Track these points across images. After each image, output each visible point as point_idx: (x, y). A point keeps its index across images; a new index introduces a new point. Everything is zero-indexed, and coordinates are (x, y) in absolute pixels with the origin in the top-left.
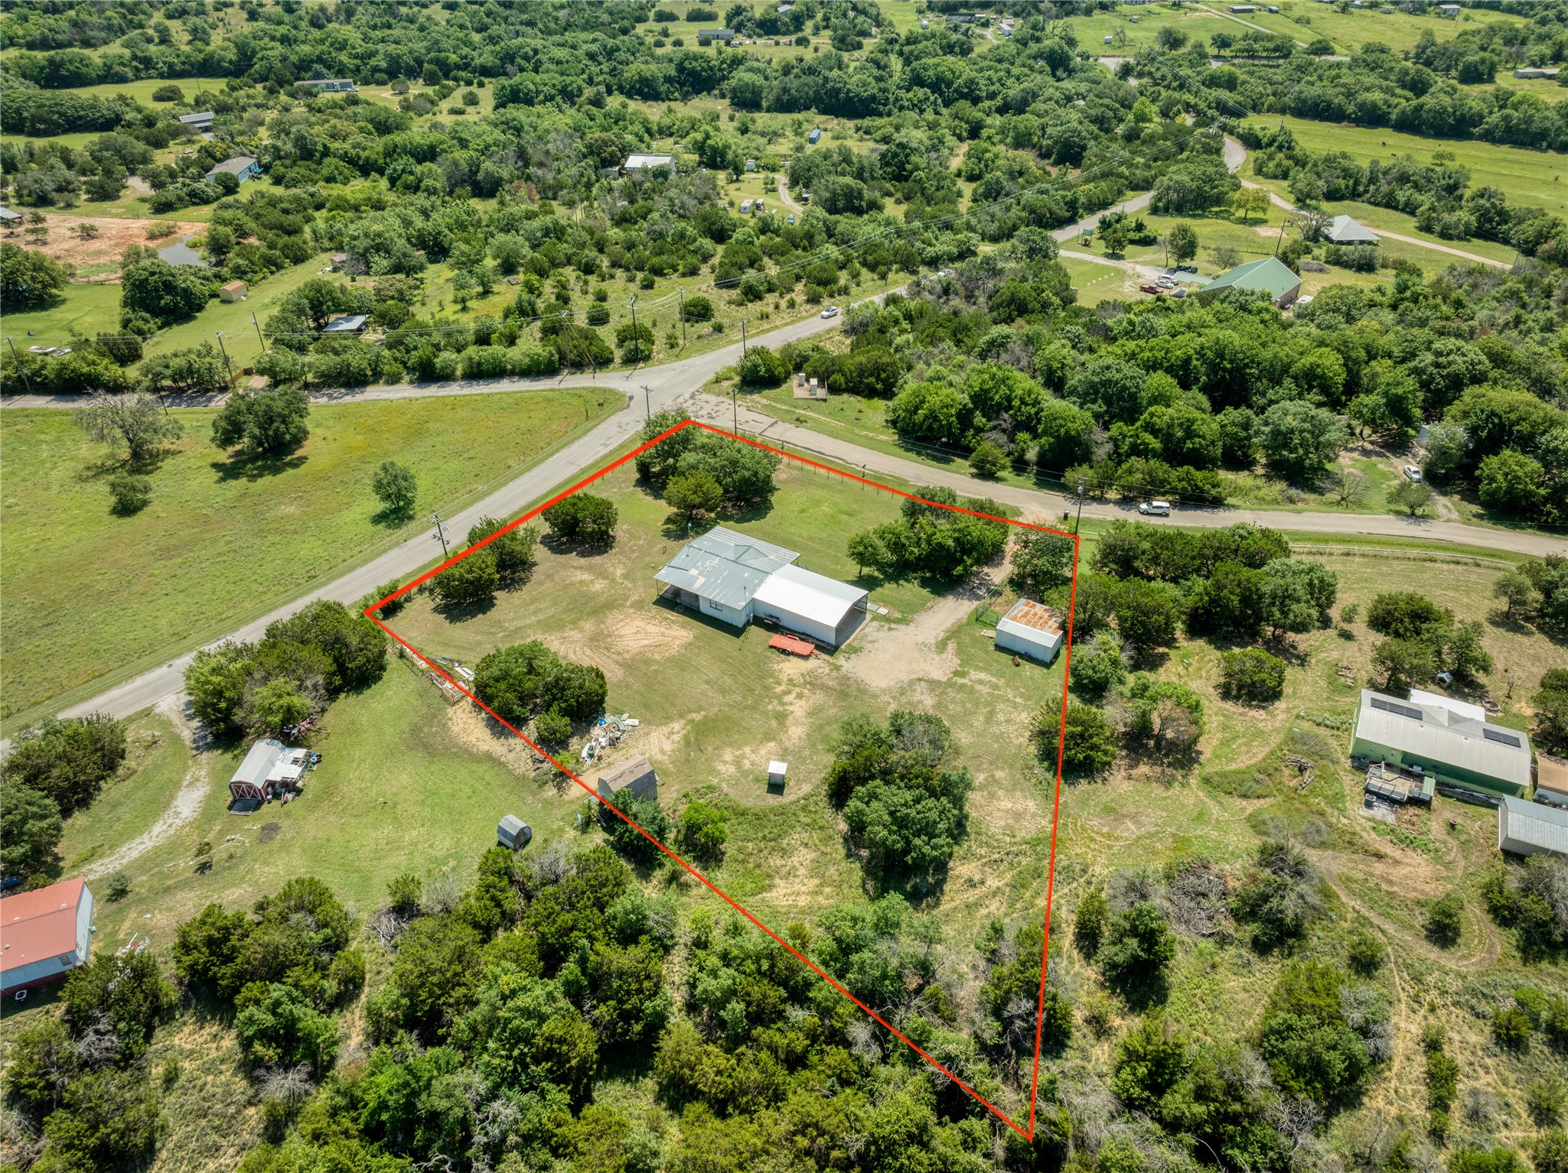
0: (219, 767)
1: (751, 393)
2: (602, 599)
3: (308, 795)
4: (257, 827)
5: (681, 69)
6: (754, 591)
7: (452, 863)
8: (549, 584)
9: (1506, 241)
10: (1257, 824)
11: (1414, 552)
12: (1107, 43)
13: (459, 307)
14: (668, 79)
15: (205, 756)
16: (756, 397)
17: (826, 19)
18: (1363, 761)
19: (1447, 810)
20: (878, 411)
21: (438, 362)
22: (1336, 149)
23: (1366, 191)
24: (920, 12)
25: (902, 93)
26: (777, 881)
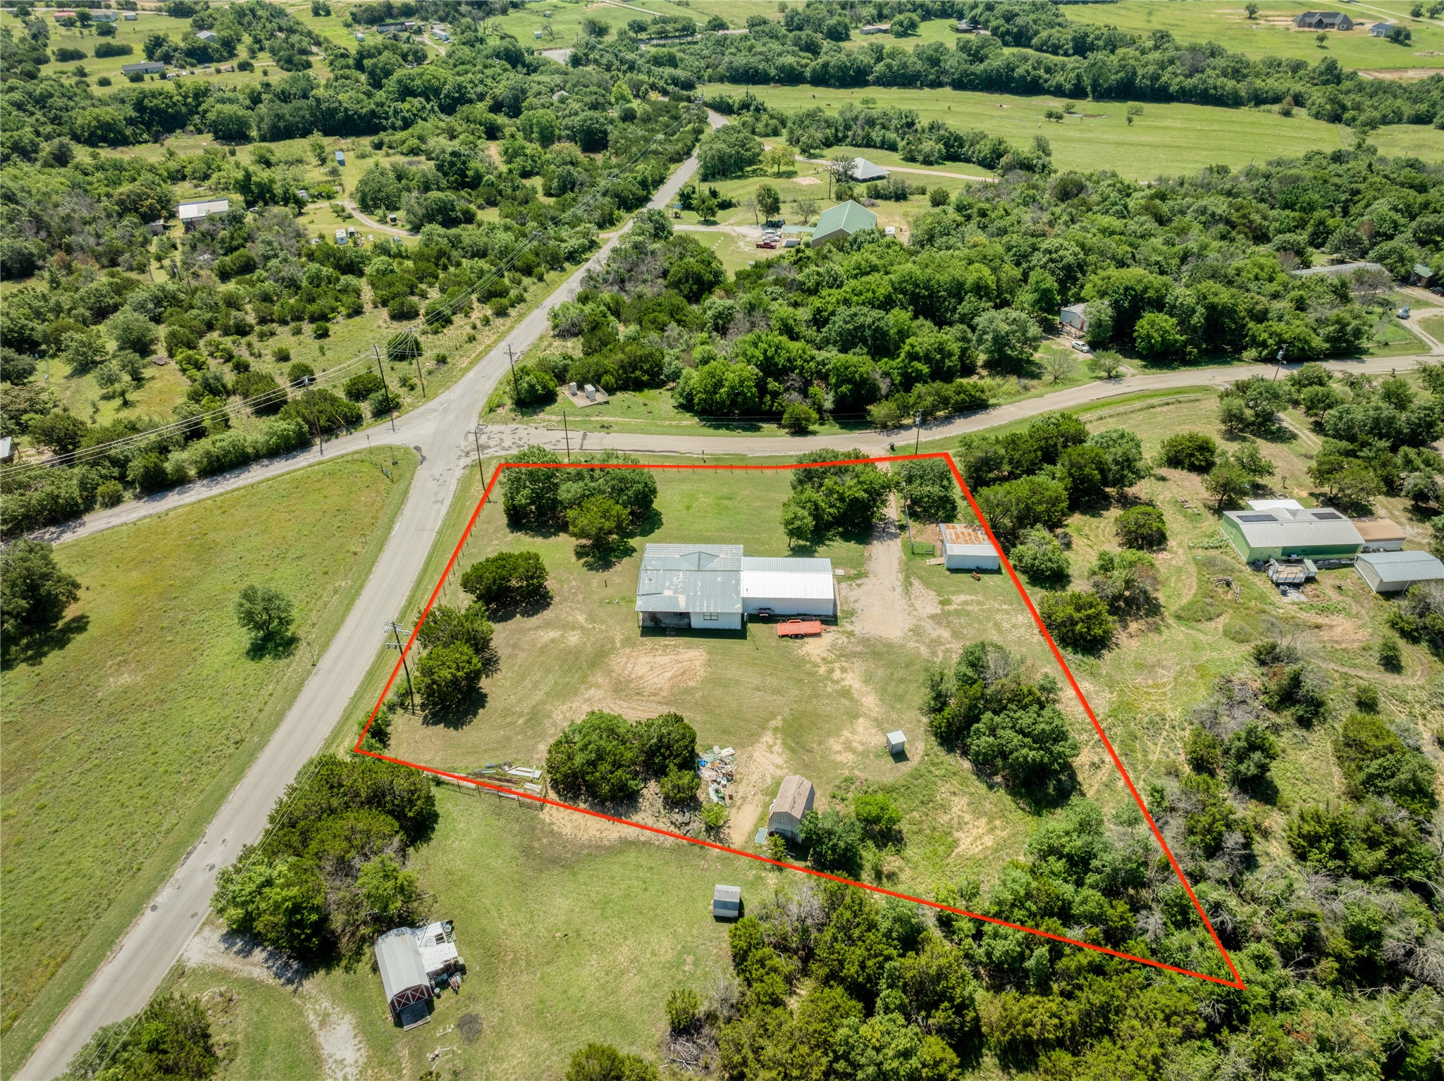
0: (338, 988)
1: (535, 413)
2: (589, 649)
3: (474, 968)
4: (451, 1027)
5: (139, 106)
6: (738, 592)
7: (690, 959)
8: (522, 655)
9: (968, 160)
10: (1238, 637)
11: (1137, 405)
12: (538, 37)
13: (118, 402)
14: (130, 121)
15: (309, 985)
16: (541, 415)
17: (257, 41)
18: (1259, 564)
19: (1328, 580)
20: (663, 401)
21: (168, 467)
22: (810, 106)
23: (846, 137)
24: (348, 26)
25: (399, 105)
26: (957, 835)
